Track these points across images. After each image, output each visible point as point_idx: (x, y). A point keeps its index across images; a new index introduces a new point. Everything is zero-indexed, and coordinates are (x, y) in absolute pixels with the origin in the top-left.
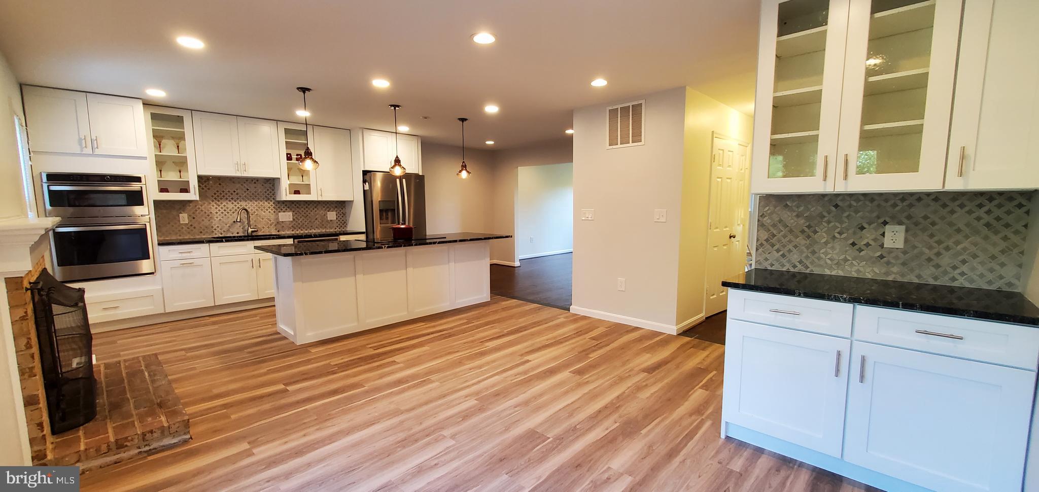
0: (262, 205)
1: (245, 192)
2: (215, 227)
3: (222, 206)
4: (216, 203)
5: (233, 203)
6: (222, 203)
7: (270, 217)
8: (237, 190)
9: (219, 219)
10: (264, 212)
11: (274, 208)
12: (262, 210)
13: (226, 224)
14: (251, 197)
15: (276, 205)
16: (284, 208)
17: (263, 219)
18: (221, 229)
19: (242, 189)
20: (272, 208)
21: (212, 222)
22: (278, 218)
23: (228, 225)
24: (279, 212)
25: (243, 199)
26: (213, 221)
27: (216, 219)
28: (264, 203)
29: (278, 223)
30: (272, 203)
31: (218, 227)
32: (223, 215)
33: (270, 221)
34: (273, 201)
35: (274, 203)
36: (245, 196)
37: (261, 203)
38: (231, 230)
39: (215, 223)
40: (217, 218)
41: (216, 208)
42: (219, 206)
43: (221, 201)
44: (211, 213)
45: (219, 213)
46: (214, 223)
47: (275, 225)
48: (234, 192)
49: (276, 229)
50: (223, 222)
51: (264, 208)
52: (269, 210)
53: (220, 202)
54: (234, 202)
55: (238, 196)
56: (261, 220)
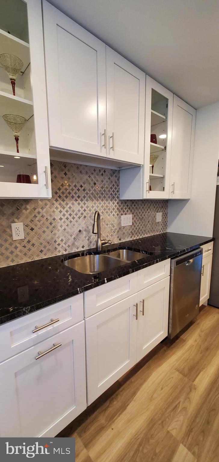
0: (107, 206)
1: (92, 187)
2: (59, 241)
3: (67, 208)
4: (60, 204)
5: (79, 204)
6: (67, 204)
7: (114, 221)
8: (84, 183)
9: (63, 228)
10: (109, 215)
11: (118, 209)
12: (107, 212)
13: (71, 236)
14: (97, 194)
15: (120, 206)
16: (126, 209)
17: (107, 225)
18: (65, 244)
19: (90, 184)
20: (116, 209)
21: (55, 234)
22: (120, 223)
23: (73, 237)
24: (122, 215)
25: (90, 197)
26: (56, 232)
27: (59, 228)
28: (109, 203)
29: (120, 228)
30: (116, 203)
31: (62, 240)
32: (68, 222)
33: (114, 227)
34: (117, 201)
35: (118, 203)
36: (92, 194)
37: (107, 203)
38: (76, 243)
39: (59, 235)
40: (61, 226)
41: (61, 212)
42: (64, 208)
43: (67, 200)
44: (54, 219)
45: (64, 219)
46: (57, 236)
47: (118, 232)
48: (81, 186)
49: (118, 237)
50: (68, 233)
51: (109, 209)
52: (114, 213)
53: (65, 202)
54: (80, 202)
55: (84, 194)
56: (106, 226)
